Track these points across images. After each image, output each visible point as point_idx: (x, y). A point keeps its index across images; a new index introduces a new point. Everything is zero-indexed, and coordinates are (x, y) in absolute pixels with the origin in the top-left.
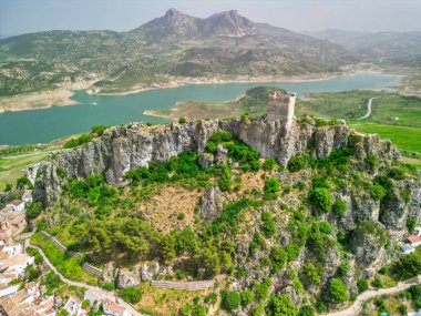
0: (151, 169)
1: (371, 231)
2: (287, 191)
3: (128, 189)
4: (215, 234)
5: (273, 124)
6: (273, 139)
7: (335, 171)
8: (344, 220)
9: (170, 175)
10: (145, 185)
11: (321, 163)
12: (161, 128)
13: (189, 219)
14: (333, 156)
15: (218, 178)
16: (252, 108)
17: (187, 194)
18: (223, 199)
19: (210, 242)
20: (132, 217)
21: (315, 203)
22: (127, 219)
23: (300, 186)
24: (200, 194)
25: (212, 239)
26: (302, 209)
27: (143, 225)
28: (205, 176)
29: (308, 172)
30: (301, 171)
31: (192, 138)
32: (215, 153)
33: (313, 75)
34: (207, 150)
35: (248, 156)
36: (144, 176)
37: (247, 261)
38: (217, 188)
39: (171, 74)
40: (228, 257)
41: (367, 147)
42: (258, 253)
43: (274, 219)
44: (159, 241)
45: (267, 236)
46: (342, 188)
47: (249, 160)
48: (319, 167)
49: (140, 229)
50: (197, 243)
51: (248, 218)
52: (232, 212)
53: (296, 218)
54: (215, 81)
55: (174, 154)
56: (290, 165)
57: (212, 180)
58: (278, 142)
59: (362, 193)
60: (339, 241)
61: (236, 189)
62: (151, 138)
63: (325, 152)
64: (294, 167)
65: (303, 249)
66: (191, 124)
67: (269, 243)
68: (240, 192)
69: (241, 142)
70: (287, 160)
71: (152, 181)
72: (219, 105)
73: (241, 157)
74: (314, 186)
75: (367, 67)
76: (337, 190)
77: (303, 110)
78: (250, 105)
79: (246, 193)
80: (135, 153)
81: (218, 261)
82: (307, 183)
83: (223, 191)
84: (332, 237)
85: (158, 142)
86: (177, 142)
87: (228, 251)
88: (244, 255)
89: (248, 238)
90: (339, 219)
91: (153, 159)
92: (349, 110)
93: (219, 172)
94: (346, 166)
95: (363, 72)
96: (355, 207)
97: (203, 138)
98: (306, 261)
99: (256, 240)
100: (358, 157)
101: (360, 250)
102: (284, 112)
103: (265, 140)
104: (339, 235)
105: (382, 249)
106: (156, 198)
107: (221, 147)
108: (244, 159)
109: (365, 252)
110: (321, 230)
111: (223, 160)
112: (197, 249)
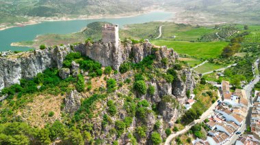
0: (22, 84)
1: (169, 101)
2: (120, 85)
3: (6, 102)
4: (77, 121)
5: (107, 45)
6: (108, 54)
7: (146, 69)
8: (154, 97)
9: (39, 87)
10: (19, 97)
11: (138, 66)
12: (26, 54)
13: (57, 115)
14: (145, 61)
15: (75, 84)
16: (92, 36)
17: (53, 98)
18: (80, 97)
19: (74, 127)
20: (12, 121)
21: (137, 90)
22: (8, 124)
23: (128, 81)
24: (63, 97)
25: (76, 125)
26: (131, 94)
27: (22, 125)
28: (65, 84)
29: (131, 72)
30: (128, 72)
31: (52, 59)
32: (71, 67)
33: (128, 13)
34: (64, 66)
35: (93, 67)
36: (17, 90)
37: (101, 133)
38: (75, 90)
39: (29, 15)
40: (88, 134)
41: (161, 54)
42: (107, 127)
43: (115, 104)
44: (36, 134)
45: (112, 115)
46: (151, 79)
47: (94, 69)
48: (137, 68)
49: (20, 129)
50: (65, 130)
51: (98, 106)
52: (87, 105)
53: (128, 101)
54: (64, 19)
55: (40, 71)
56: (120, 69)
57: (71, 86)
58: (112, 56)
59: (162, 80)
60: (153, 109)
61: (88, 90)
62: (19, 62)
63: (140, 59)
64: (123, 70)
65: (134, 119)
66: (50, 49)
67: (114, 119)
68: (91, 91)
69: (88, 58)
70: (118, 67)
71: (24, 93)
72: (69, 35)
73: (89, 68)
74: (136, 80)
75: (156, 8)
76: (149, 80)
77: (124, 35)
78: (91, 34)
79: (95, 90)
80: (7, 74)
81: (82, 138)
82: (132, 79)
83: (79, 92)
84: (149, 108)
85: (25, 64)
86: (41, 63)
87: (88, 130)
88: (99, 130)
89: (100, 119)
90: (152, 97)
91: (23, 77)
92: (150, 34)
93: (75, 80)
94: (152, 66)
95: (155, 11)
96: (159, 88)
97: (60, 58)
98: (136, 126)
99: (105, 119)
100: (157, 60)
101: (164, 112)
102: (113, 37)
103: (103, 55)
104: (152, 106)
105: (176, 109)
106: (29, 104)
107: (74, 63)
108: (91, 69)
109: (167, 113)
110: (143, 105)
111: (77, 71)
112: (66, 133)
